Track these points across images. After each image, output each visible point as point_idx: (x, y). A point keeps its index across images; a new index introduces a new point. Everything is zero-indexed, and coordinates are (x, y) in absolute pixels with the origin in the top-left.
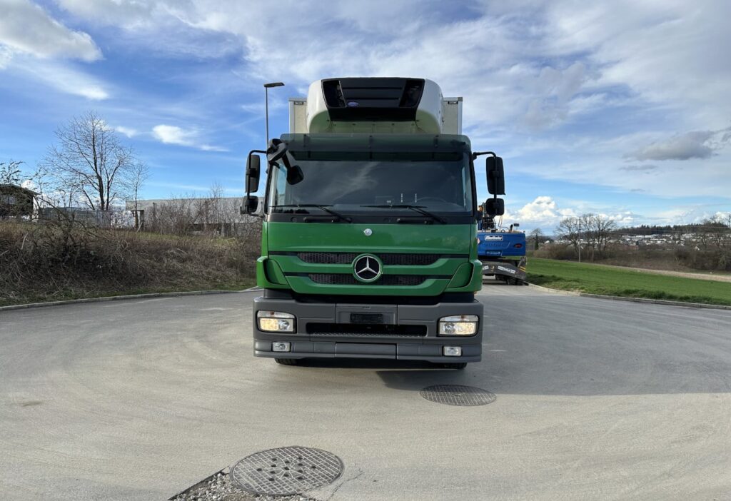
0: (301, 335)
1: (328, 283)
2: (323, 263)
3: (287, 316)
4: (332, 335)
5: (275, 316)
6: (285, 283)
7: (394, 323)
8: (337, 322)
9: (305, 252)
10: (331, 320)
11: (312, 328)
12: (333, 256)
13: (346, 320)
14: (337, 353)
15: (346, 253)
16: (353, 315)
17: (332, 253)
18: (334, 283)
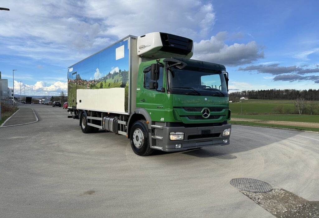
0: (186, 140)
1: (194, 119)
2: (193, 111)
3: (181, 133)
4: (194, 140)
5: (176, 134)
6: (180, 120)
7: (213, 133)
8: (198, 134)
9: (187, 107)
10: (196, 134)
11: (190, 137)
12: (196, 108)
13: (200, 133)
14: (197, 146)
15: (200, 107)
16: (202, 131)
17: (195, 107)
18: (196, 119)
